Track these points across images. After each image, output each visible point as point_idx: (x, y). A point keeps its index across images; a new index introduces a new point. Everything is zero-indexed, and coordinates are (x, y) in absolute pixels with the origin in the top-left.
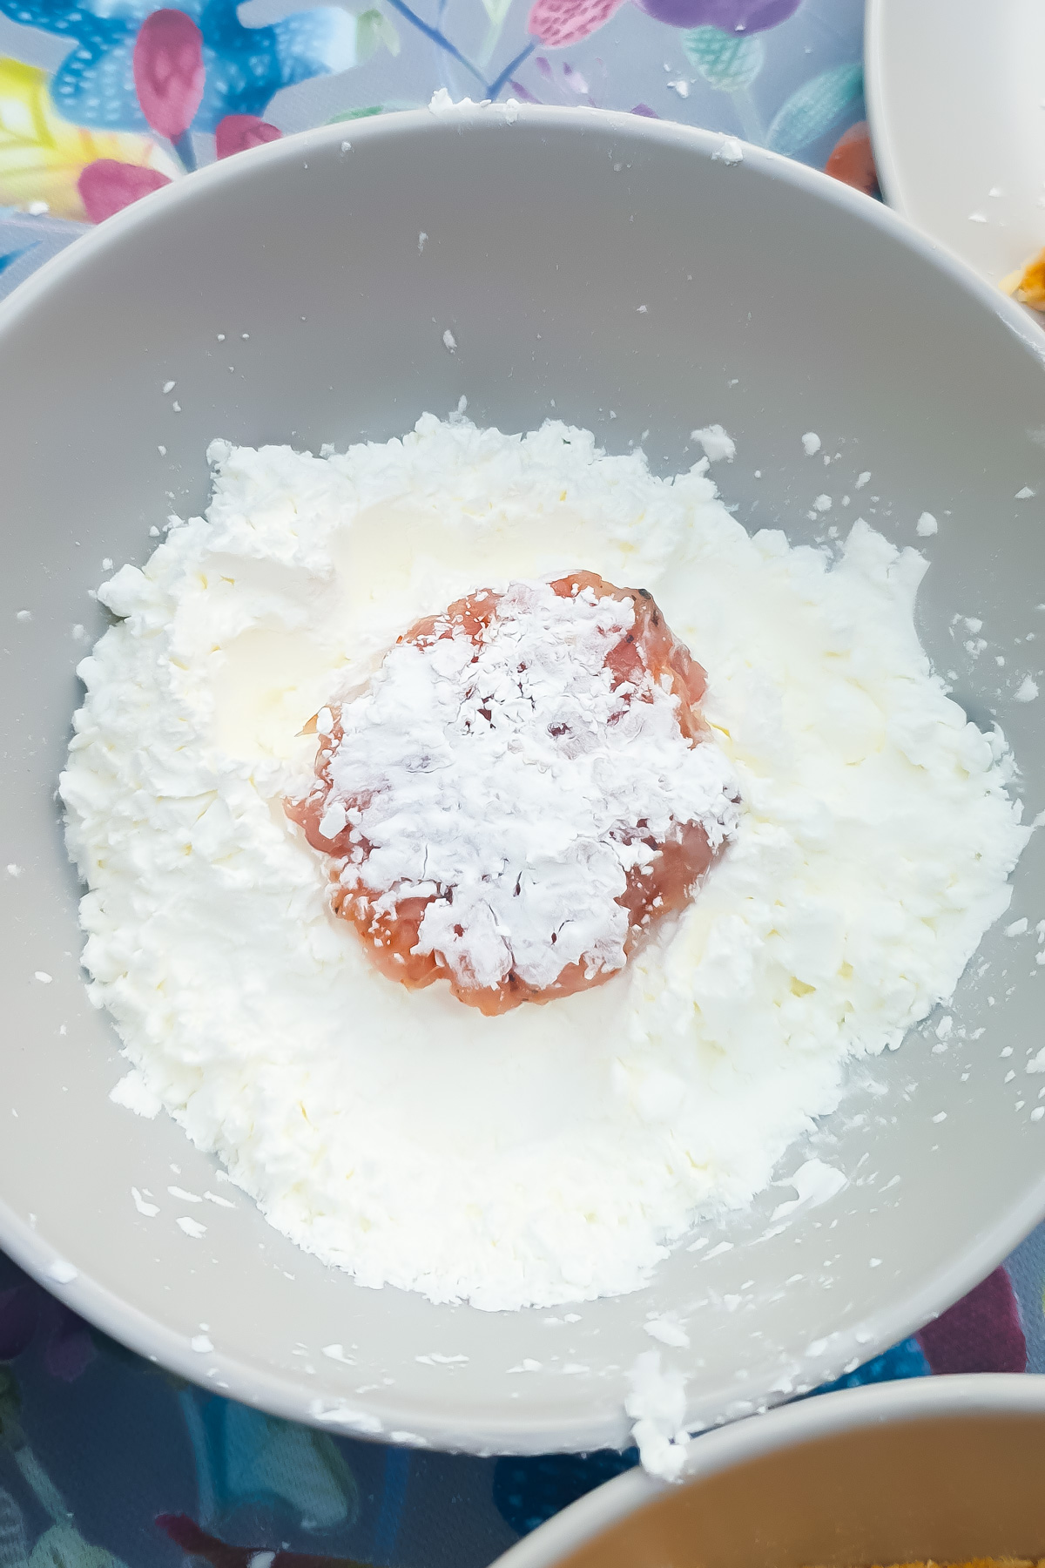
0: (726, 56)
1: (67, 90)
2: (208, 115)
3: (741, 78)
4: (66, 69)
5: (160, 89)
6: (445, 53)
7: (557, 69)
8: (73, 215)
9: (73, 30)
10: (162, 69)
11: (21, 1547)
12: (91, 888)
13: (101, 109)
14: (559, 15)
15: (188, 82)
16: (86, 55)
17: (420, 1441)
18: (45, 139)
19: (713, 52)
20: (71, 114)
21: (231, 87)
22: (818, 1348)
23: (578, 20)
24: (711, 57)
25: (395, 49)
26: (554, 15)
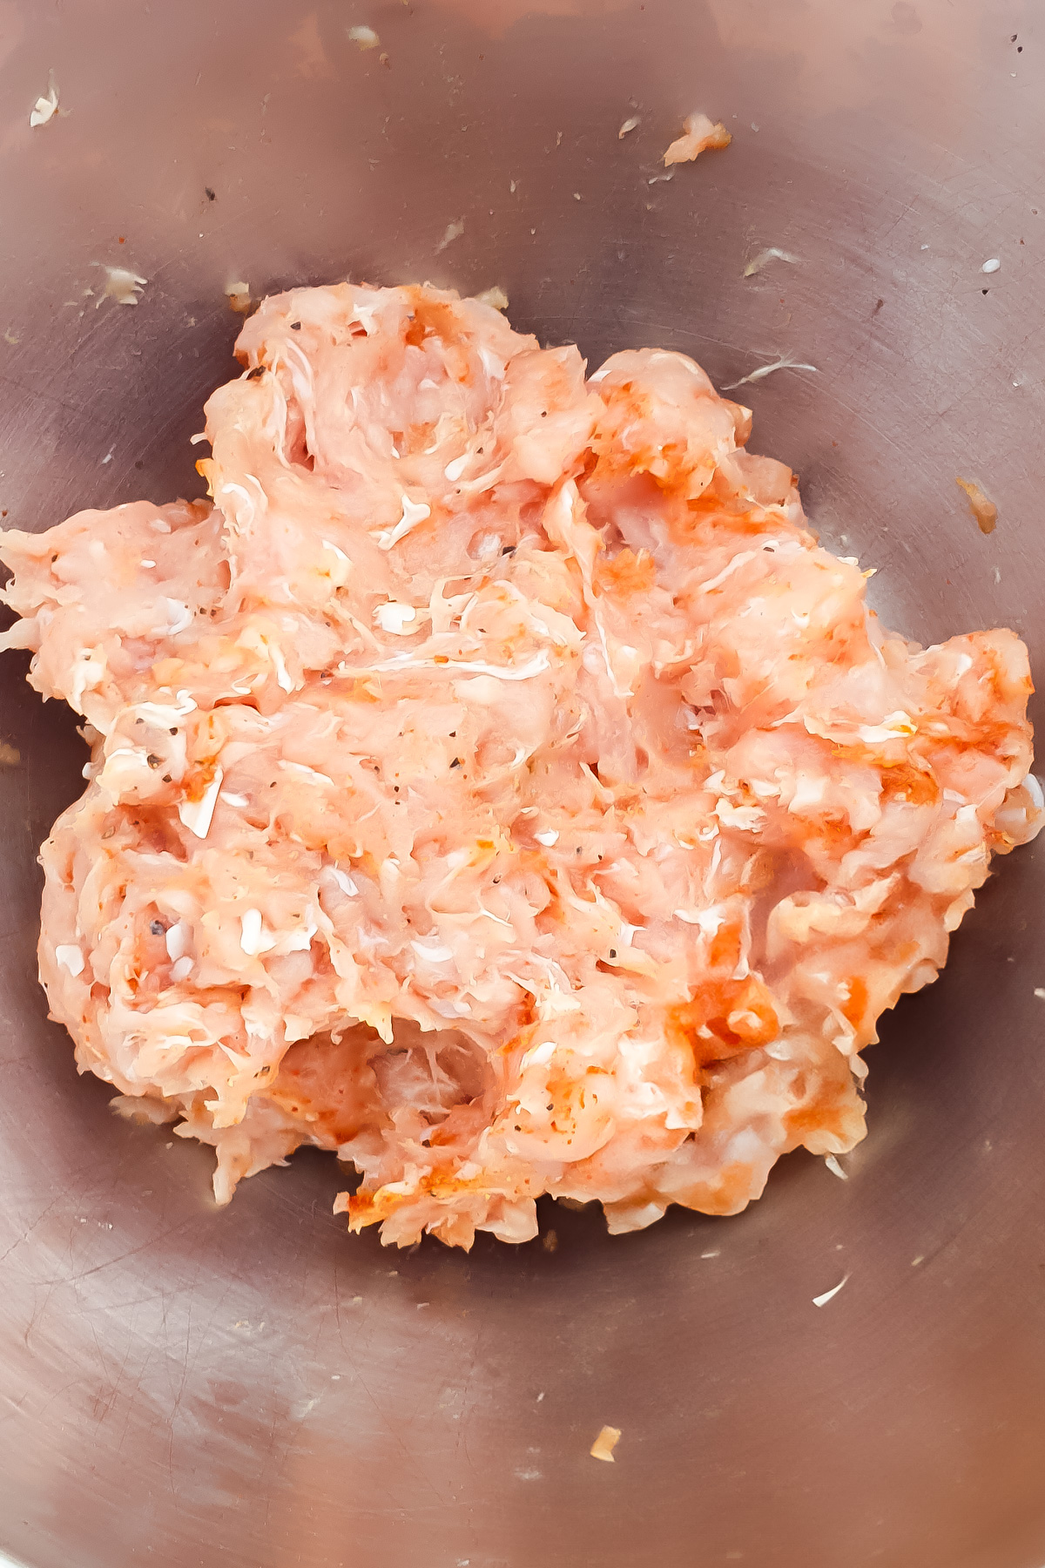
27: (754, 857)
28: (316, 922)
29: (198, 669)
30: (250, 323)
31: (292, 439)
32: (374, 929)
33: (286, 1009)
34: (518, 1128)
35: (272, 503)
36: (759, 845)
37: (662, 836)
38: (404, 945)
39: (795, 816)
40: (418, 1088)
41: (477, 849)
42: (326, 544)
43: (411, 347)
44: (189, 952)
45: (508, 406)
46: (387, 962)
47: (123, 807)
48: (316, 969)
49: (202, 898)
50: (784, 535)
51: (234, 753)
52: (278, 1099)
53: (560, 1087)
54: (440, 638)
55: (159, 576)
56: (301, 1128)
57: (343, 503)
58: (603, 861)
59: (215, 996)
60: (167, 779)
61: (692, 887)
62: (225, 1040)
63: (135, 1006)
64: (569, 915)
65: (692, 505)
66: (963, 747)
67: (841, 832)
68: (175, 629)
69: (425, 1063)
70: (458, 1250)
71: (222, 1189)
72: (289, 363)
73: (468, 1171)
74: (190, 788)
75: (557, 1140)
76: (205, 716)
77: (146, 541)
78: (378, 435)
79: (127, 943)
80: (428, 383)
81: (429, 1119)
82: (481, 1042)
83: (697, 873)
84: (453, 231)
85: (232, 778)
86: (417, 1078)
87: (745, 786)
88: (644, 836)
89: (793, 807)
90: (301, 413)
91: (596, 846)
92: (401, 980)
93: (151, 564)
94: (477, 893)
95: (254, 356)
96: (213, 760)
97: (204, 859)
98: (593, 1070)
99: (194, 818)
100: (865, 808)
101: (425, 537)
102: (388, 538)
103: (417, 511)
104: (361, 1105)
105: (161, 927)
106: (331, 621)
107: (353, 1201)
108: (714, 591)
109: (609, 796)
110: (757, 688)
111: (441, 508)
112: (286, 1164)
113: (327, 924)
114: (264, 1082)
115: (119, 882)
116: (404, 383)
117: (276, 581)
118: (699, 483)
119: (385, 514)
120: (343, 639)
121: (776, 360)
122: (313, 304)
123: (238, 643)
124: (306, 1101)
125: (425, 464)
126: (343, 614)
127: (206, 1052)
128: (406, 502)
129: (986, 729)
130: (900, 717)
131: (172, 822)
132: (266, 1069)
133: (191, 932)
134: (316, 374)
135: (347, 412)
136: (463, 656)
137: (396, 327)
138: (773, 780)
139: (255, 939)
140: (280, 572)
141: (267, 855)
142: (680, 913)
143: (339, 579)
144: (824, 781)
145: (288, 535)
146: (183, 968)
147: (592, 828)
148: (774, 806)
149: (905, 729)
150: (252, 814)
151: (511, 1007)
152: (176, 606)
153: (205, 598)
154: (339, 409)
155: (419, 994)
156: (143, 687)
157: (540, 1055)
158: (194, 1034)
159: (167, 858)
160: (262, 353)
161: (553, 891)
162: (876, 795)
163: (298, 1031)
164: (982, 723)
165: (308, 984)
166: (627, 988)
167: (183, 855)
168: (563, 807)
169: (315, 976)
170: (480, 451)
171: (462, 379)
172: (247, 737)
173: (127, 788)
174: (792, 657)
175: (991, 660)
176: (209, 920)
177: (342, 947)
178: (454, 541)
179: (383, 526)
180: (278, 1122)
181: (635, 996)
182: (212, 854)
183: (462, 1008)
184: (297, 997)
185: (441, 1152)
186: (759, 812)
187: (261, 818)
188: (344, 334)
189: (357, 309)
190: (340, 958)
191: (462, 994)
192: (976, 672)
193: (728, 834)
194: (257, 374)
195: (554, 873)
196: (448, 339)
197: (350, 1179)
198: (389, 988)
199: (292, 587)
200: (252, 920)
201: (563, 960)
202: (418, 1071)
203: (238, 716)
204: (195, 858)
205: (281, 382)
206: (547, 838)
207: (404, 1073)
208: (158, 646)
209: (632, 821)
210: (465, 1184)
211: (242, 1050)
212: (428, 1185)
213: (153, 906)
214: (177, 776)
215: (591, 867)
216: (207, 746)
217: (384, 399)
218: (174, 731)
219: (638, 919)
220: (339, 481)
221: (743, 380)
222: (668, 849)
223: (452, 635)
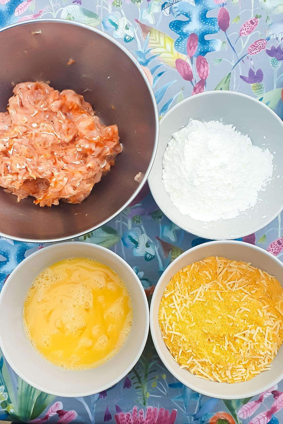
0: (275, 63)
1: (177, 45)
2: (196, 54)
3: (276, 68)
4: (177, 41)
5: (190, 48)
6: (234, 52)
7: (250, 59)
8: (174, 67)
9: (179, 34)
10: (191, 45)
11: (140, 234)
12: (164, 168)
13: (181, 49)
14: (253, 49)
15: (195, 48)
16: (180, 39)
17: (194, 234)
18: (172, 53)
19: (274, 62)
20: (177, 49)
21: (201, 50)
22: (232, 236)
23: (256, 51)
24: (273, 63)
25: (226, 50)
26: (252, 49)
27: (82, 155)
28: (26, 165)
29: (9, 134)
30: (15, 88)
31: (20, 103)
32: (33, 166)
33: (23, 176)
34: (51, 188)
35: (17, 112)
36: (83, 153)
37: (70, 153)
38: (37, 168)
39: (86, 149)
40: (43, 187)
41: (45, 155)
42: (24, 117)
43: (36, 90)
44: (11, 169)
45: (49, 99)
46: (35, 170)
47: (1, 151)
48: (26, 171)
49: (12, 162)
50: (85, 114)
51: (15, 144)
52: (25, 189)
53: (56, 183)
54: (41, 129)
55: (4, 122)
56: (28, 192)
57: (26, 111)
58: (63, 157)
59: (14, 174)
60: (6, 148)
61: (74, 159)
62: (16, 180)
63: (5, 176)
64: (57, 163)
65: (75, 110)
66: (108, 140)
67: (91, 151)
68: (6, 129)
69: (43, 184)
70: (50, 207)
71: (18, 200)
72: (19, 94)
73: (48, 195)
74: (9, 149)
75: (56, 189)
76: (11, 140)
77: (2, 118)
78: (31, 102)
79: (3, 168)
80: (39, 95)
81: (44, 191)
82: (48, 179)
83: (75, 157)
84: (41, 74)
85: (15, 147)
86: (43, 186)
87: (80, 146)
88: (68, 153)
89: (85, 148)
90: (21, 100)
91: (61, 155)
92: (37, 172)
93: (3, 121)
94: (45, 160)
95: (15, 93)
96: (12, 145)
97: (12, 158)
98: (60, 181)
99: (10, 152)
100: (94, 148)
101: (38, 115)
102: (32, 115)
103: (36, 112)
104: (36, 190)
105: (7, 166)
106: (25, 126)
107: (35, 201)
108: (77, 121)
109: (63, 148)
110: (81, 133)
111: (40, 111)
112: (27, 198)
113: (27, 165)
114: (21, 185)
115: (2, 161)
116: (35, 95)
117: (18, 122)
118: (76, 107)
119: (32, 113)
120: (27, 128)
121: (87, 89)
122: (22, 85)
123: (14, 130)
124: (28, 189)
125: (38, 106)
126: (27, 126)
127: (14, 181)
128: (35, 111)
129: (112, 138)
130: (98, 137)
131: (8, 153)
132: (21, 183)
133: (11, 167)
134: (23, 95)
135: (27, 100)
136: (44, 131)
137: (33, 88)
138: (83, 145)
139: (18, 167)
140: (18, 121)
141: (19, 157)
142: (72, 162)
143: (26, 121)
144: (89, 145)
145: (19, 116)
146: (10, 171)
147: (61, 152)
148: (83, 148)
149: (98, 138)
150: (17, 152)
151: (51, 174)
152: (6, 126)
153: (9, 125)
154: (26, 99)
155: (40, 174)
156: (3, 137)
157: (54, 180)
158: (12, 179)
159: (7, 158)
160: (16, 93)
161: (55, 160)
162: (95, 146)
163: (25, 178)
164: (111, 137)
165: (26, 173)
166: (65, 172)
167: (9, 158)
168: (58, 150)
169: (26, 172)
170: (45, 104)
171: (43, 94)
172: (16, 142)
173: (2, 149)
174: (85, 129)
175: (113, 129)
176: (12, 164)
177: (29, 168)
178: (42, 116)
179: (32, 114)
180: (25, 192)
181: (66, 173)
182: (13, 157)
183: (45, 175)
184: (24, 174)
185: (45, 193)
186: (82, 149)
187: (19, 152)
188: (26, 89)
189: (28, 86)
190: (29, 169)
191: (45, 173)
192: (111, 130)
193: (78, 152)
194: (15, 96)
195: (56, 158)
196: (41, 89)
197: (35, 199)
198: (36, 173)
199: (20, 123)
200: (18, 164)
201: (57, 169)
202: (43, 185)
203: (15, 140)
204: (10, 158)
205: (18, 97)
206: (55, 154)
207: (41, 186)
208: (4, 131)
209: (66, 151)
210: (48, 197)
211: (18, 181)
212: (44, 198)
213: (6, 164)
214: (8, 147)
215: (61, 157)
216: (11, 143)
217: (32, 97)
218: (7, 142)
219: (67, 163)
220: (26, 109)
221: (83, 92)
222: (71, 154)
223: (42, 128)
